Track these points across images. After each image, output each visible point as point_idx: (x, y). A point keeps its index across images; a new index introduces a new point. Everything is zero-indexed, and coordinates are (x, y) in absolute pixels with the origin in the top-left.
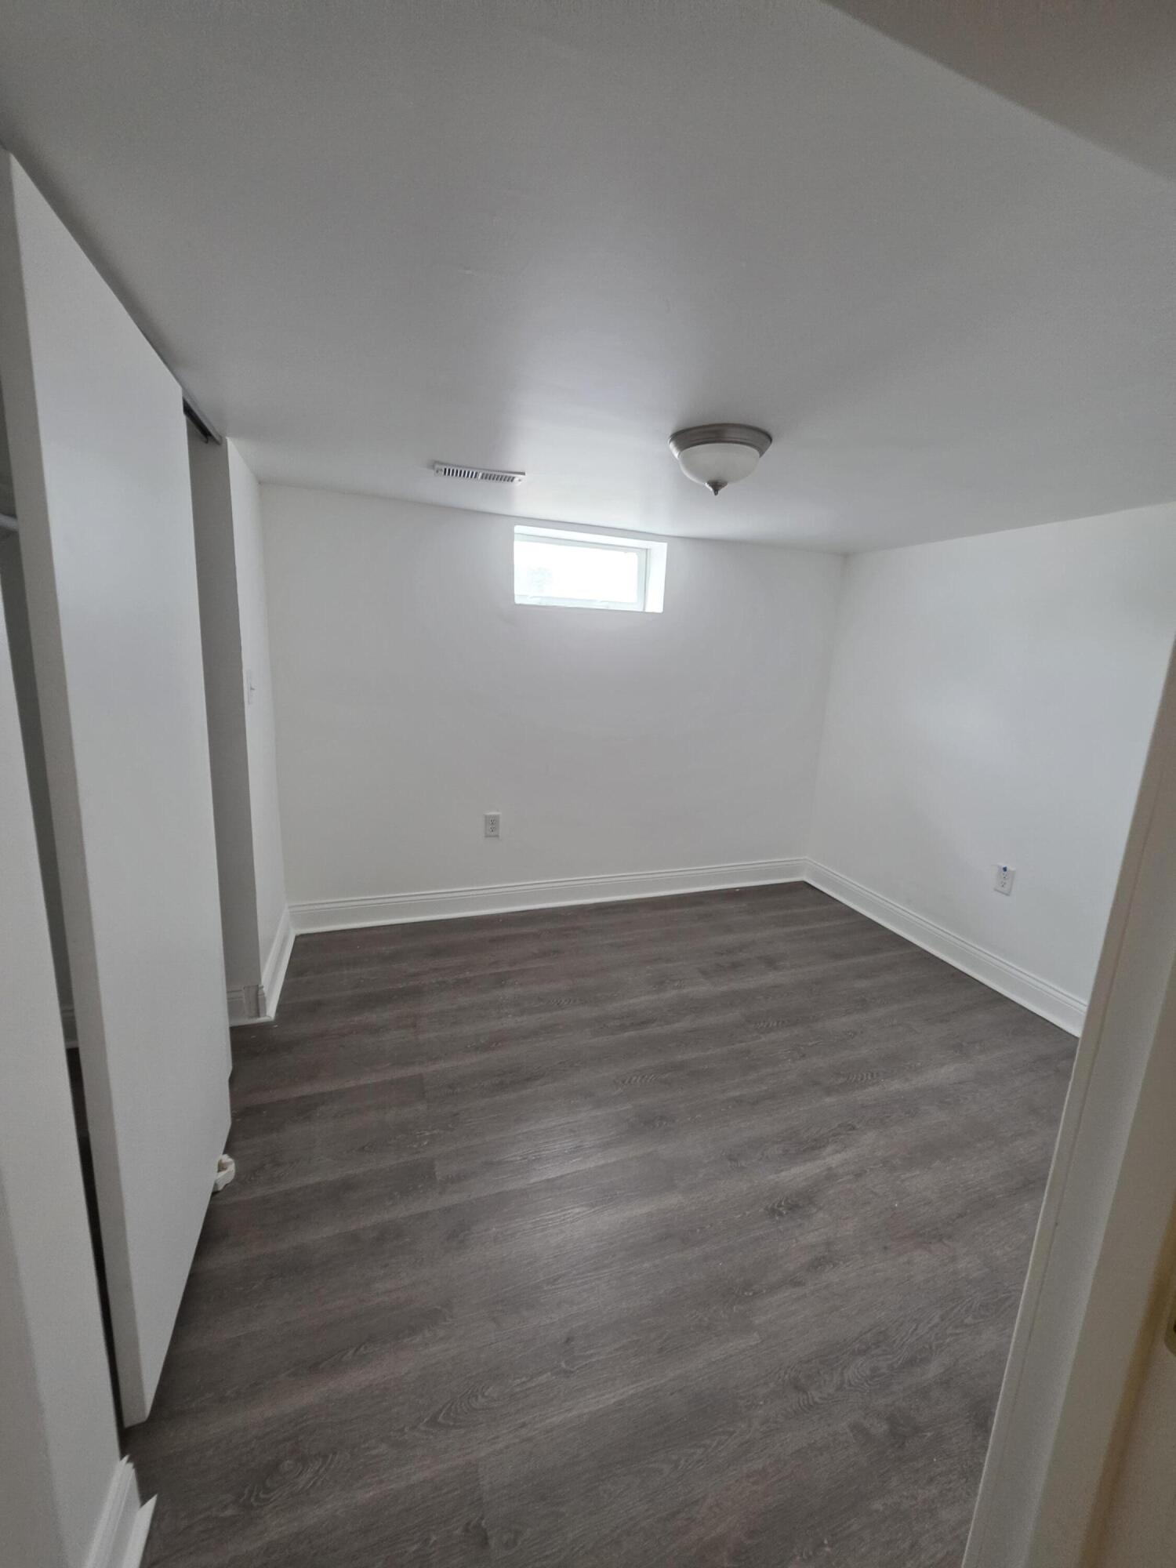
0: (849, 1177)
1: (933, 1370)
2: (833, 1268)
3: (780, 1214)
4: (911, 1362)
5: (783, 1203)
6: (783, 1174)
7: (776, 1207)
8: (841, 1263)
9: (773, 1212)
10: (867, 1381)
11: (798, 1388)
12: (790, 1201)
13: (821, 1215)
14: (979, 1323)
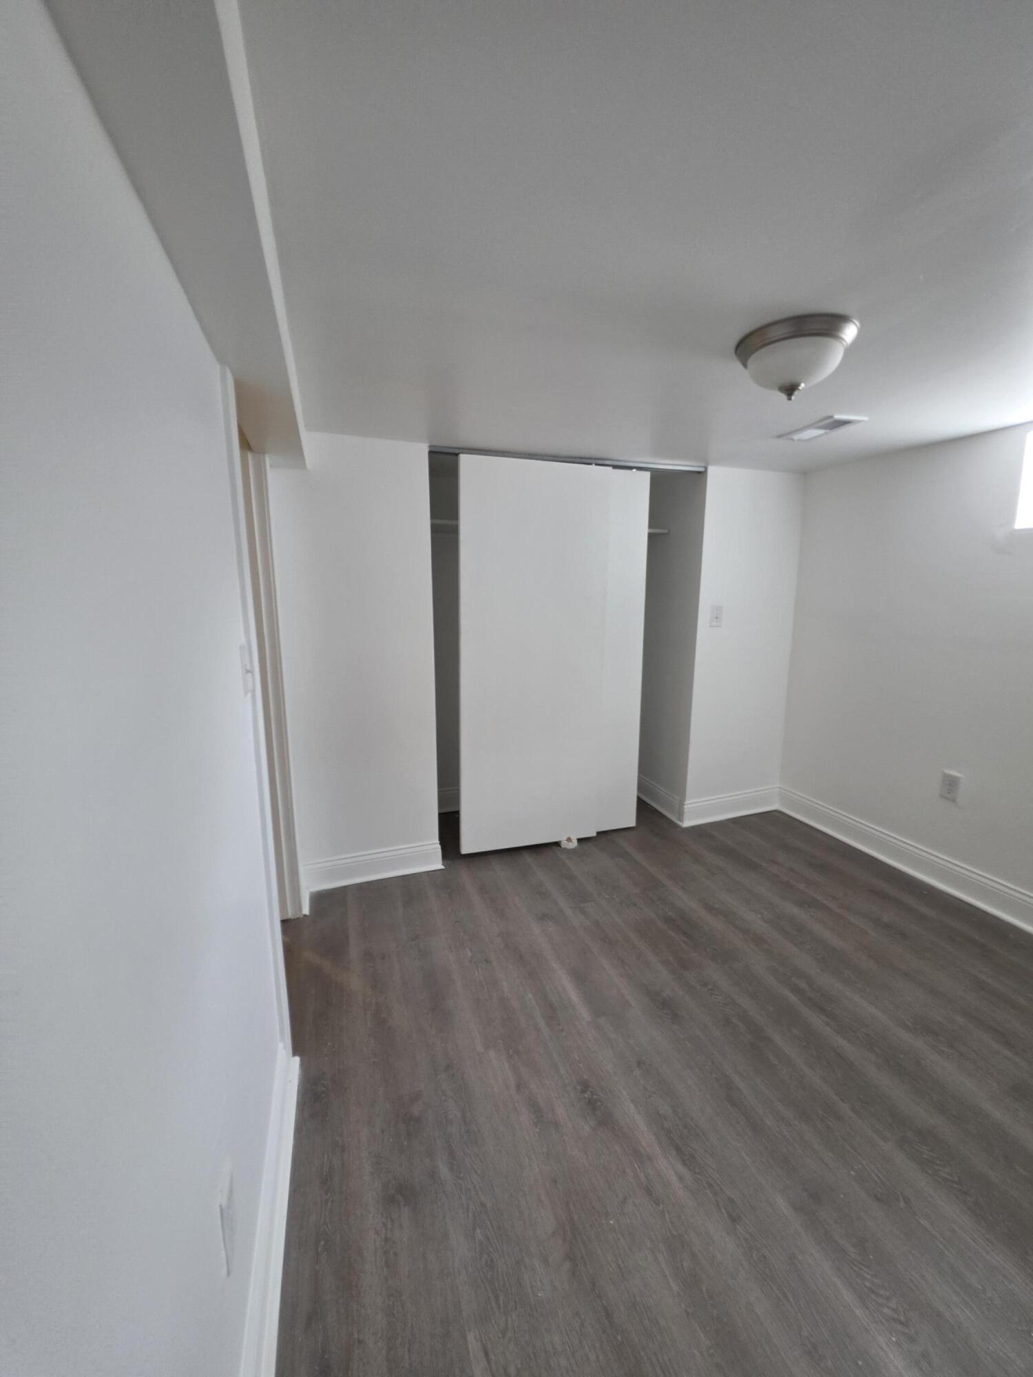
0: (643, 1179)
1: (444, 1171)
2: (533, 1121)
3: (583, 1092)
4: (452, 1154)
5: (595, 1097)
6: (632, 1106)
7: (590, 1089)
8: (537, 1130)
9: (585, 1086)
10: (444, 1113)
11: (448, 1067)
12: (599, 1103)
13: (587, 1128)
14: (475, 1243)
